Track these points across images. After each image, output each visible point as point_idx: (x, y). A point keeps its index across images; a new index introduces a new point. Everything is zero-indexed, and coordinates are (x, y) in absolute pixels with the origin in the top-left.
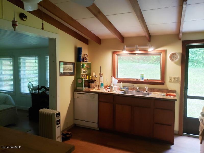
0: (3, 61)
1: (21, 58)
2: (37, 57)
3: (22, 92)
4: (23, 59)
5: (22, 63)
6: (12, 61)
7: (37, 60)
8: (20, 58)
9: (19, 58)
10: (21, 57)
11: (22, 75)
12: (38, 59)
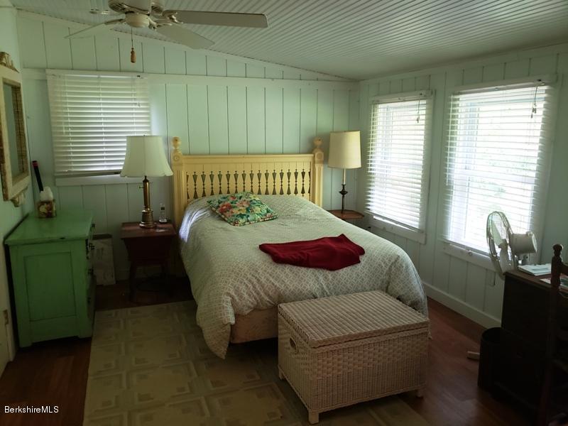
0: (395, 114)
1: (461, 97)
2: (545, 88)
3: (450, 239)
4: (469, 102)
5: (462, 121)
6: (424, 112)
7: (541, 106)
8: (457, 97)
9: (452, 97)
10: (461, 94)
11: (458, 169)
12: (546, 99)
